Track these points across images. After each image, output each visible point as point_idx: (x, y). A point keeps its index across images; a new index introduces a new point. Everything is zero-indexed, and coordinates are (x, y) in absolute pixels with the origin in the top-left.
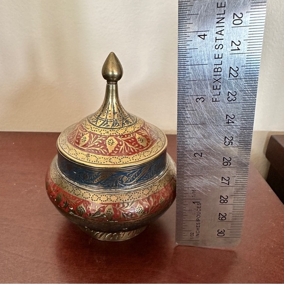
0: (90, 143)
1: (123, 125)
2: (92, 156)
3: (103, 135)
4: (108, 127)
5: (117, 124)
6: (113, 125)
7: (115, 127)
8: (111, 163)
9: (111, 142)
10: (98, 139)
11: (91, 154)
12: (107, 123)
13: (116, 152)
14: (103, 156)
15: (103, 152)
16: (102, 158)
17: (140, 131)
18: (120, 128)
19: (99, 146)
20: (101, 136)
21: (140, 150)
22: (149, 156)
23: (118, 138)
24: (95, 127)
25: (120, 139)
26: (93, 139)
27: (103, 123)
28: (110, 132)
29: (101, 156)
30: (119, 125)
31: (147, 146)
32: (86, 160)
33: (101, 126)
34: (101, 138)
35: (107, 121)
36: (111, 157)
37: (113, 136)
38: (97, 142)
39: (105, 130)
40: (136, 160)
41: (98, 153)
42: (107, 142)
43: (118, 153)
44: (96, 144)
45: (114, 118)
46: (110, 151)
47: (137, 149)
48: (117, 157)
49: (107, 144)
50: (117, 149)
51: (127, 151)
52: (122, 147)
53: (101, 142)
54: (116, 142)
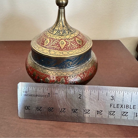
0: (50, 44)
1: (68, 33)
2: (52, 51)
3: (57, 39)
4: (60, 34)
5: (65, 33)
6: (63, 33)
7: (64, 34)
8: (63, 55)
9: (63, 43)
10: (55, 41)
11: (51, 50)
12: (59, 32)
13: (65, 48)
14: (58, 51)
15: (58, 48)
16: (58, 52)
17: (78, 36)
18: (67, 35)
19: (55, 45)
20: (56, 39)
21: (79, 47)
22: (84, 50)
23: (66, 40)
24: (53, 35)
25: (67, 41)
26: (52, 42)
27: (57, 32)
28: (61, 37)
29: (57, 51)
30: (66, 33)
31: (82, 45)
32: (49, 53)
33: (56, 34)
34: (56, 41)
35: (59, 31)
36: (63, 51)
37: (63, 39)
38: (54, 43)
39: (58, 36)
40: (77, 52)
41: (55, 49)
42: (60, 43)
43: (66, 49)
44: (54, 44)
45: (63, 29)
46: (62, 48)
47: (77, 46)
48: (66, 51)
49: (60, 44)
50: (66, 47)
51: (71, 48)
52: (68, 46)
53: (56, 43)
54: (65, 43)
